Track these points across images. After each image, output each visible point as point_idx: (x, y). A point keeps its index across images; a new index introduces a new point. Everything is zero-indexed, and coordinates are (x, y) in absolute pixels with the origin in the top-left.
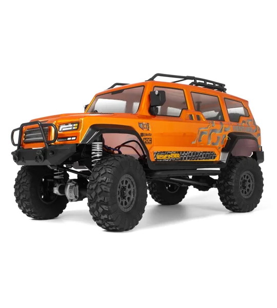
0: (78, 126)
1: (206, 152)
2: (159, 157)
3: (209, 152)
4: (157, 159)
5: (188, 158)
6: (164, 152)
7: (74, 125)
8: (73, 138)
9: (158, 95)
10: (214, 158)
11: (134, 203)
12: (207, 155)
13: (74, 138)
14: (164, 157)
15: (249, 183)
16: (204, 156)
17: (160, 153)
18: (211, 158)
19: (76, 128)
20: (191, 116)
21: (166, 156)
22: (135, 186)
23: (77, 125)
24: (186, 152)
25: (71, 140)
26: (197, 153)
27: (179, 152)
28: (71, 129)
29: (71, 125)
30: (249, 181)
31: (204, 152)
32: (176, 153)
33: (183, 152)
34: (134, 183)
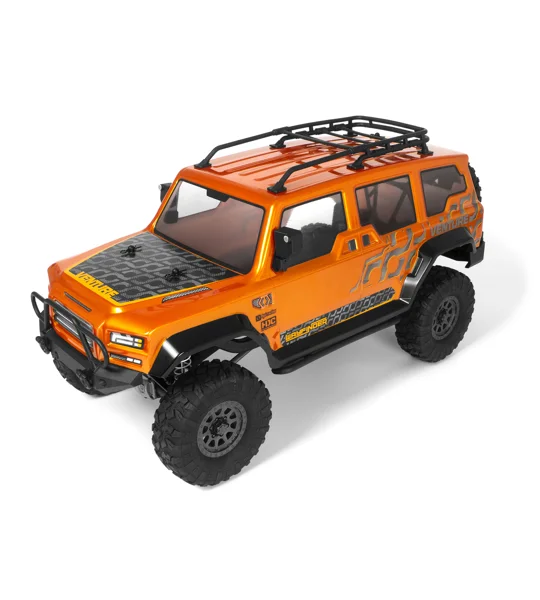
0: (143, 343)
1: (375, 295)
2: (288, 338)
3: (382, 292)
4: (285, 343)
5: (343, 318)
6: (299, 326)
7: (136, 340)
8: (136, 361)
10: (391, 297)
12: (379, 297)
14: (299, 334)
15: (449, 315)
16: (373, 301)
17: (291, 331)
18: (385, 299)
19: (140, 346)
20: (352, 242)
21: (303, 330)
23: (140, 341)
24: (339, 310)
25: (133, 363)
26: (359, 302)
27: (326, 315)
28: (131, 344)
29: (132, 339)
30: (450, 312)
31: (372, 296)
32: (322, 317)
33: (333, 313)
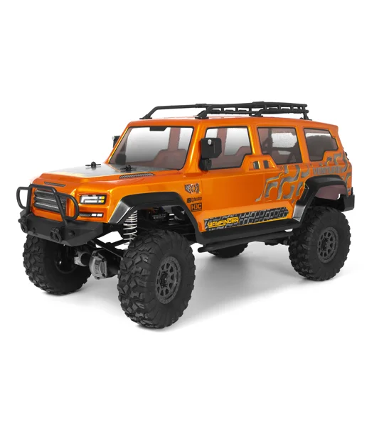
0: (105, 200)
1: (274, 209)
2: (210, 225)
3: (279, 209)
4: (208, 229)
5: (250, 221)
6: (218, 218)
7: (100, 198)
8: (99, 215)
9: (212, 145)
10: (286, 215)
11: (177, 290)
12: (276, 213)
13: (101, 215)
14: (218, 225)
15: (330, 242)
16: (272, 214)
17: (213, 220)
18: (281, 216)
19: (103, 201)
20: (256, 163)
21: (220, 222)
22: (179, 269)
23: (103, 198)
24: (247, 213)
25: (96, 217)
26: (262, 212)
27: (238, 215)
28: (96, 202)
29: (96, 198)
30: (331, 240)
31: (271, 210)
32: (235, 216)
33: (243, 214)
34: (178, 265)
